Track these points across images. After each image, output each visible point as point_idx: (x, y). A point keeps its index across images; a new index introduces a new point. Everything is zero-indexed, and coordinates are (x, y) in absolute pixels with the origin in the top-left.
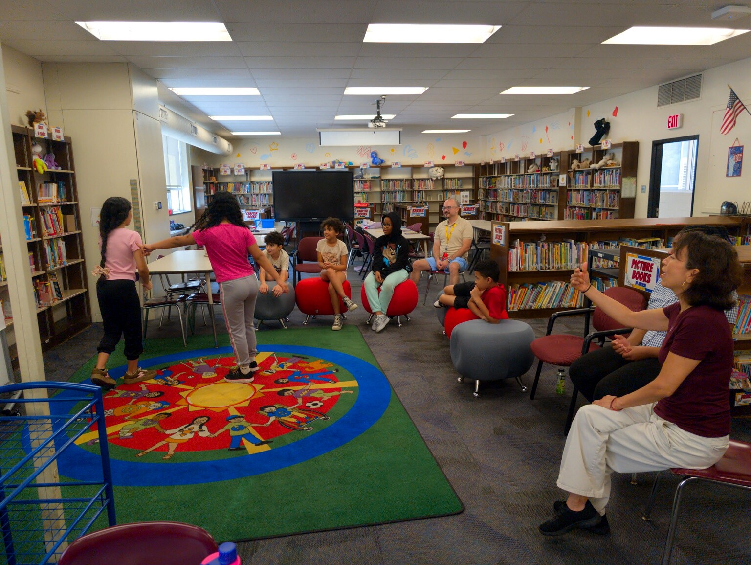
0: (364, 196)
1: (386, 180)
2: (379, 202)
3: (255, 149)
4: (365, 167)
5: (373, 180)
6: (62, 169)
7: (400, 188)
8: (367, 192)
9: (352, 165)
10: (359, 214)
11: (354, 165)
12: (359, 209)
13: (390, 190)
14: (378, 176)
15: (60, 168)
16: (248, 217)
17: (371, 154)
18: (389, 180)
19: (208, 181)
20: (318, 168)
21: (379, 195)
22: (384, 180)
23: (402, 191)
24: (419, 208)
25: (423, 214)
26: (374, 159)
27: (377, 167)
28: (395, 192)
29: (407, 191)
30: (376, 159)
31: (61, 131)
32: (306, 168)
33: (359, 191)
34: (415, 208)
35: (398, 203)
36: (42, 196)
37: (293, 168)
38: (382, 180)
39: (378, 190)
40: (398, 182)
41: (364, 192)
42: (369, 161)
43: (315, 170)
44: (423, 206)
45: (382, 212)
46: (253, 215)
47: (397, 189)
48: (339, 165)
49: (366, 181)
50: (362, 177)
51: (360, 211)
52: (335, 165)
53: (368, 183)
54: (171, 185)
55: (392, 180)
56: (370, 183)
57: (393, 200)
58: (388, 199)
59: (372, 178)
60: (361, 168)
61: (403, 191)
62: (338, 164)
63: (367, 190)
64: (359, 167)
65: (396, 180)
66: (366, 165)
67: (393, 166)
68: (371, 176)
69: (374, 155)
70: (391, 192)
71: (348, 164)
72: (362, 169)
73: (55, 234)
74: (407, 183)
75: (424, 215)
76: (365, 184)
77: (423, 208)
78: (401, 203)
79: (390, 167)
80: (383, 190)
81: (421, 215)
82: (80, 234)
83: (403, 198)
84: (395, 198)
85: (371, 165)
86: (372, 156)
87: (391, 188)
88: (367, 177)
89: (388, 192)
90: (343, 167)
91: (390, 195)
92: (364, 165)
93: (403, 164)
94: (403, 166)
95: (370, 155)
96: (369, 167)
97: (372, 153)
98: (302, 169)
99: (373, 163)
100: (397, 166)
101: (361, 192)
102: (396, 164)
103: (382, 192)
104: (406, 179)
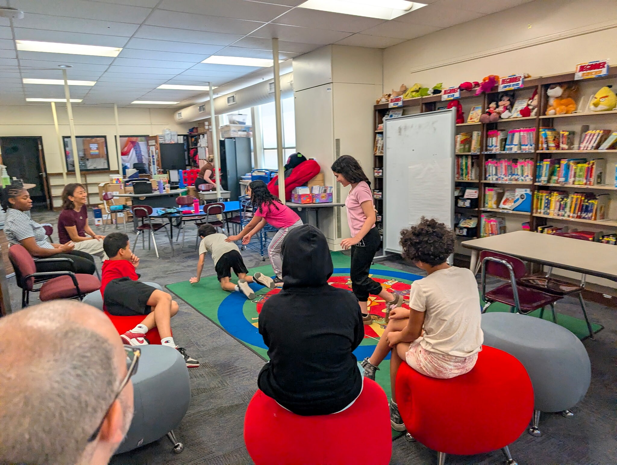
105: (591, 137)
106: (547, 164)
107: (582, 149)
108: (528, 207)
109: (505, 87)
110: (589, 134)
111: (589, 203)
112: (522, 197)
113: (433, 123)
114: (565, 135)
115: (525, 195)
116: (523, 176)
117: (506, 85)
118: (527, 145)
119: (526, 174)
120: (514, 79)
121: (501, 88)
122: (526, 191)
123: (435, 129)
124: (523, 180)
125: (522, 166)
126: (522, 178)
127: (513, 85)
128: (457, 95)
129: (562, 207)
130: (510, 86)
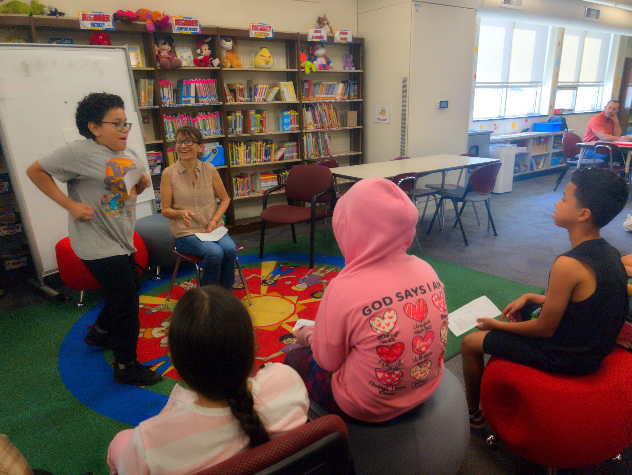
6: (356, 69)
15: (354, 68)
31: (349, 33)
36: (321, 94)
54: (510, 81)
73: (323, 127)
82: (362, 129)
105: (261, 91)
106: (240, 116)
107: (256, 101)
108: (222, 161)
109: (181, 29)
110: (260, 88)
111: (267, 147)
112: (214, 151)
113: (96, 63)
114: (240, 88)
115: (217, 149)
116: (205, 130)
117: (181, 26)
118: (206, 97)
119: (208, 128)
120: (189, 22)
121: (175, 30)
122: (215, 145)
123: (101, 72)
124: (206, 135)
125: (204, 120)
126: (205, 132)
127: (190, 29)
128: (109, 25)
129: (248, 155)
130: (186, 29)
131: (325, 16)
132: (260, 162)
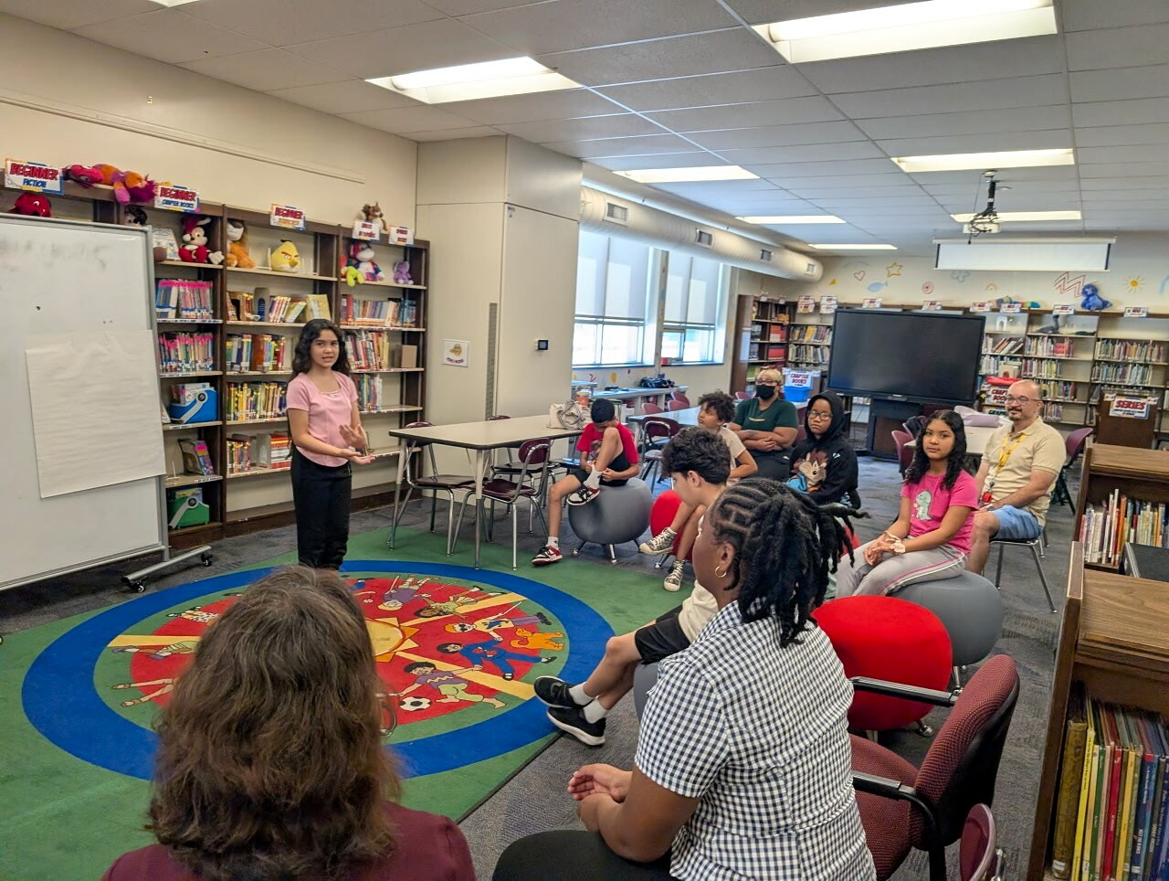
0: (1054, 366)
1: (1108, 340)
2: (1088, 381)
3: (862, 274)
4: (1064, 313)
5: (1078, 341)
7: (1137, 358)
8: (1060, 360)
9: (1039, 307)
10: (995, 398)
11: (1042, 308)
12: (997, 388)
13: (1115, 359)
14: (1092, 331)
15: (411, 282)
16: (794, 381)
17: (1084, 289)
18: (1114, 341)
19: (768, 321)
20: (966, 310)
21: (1090, 366)
22: (1103, 339)
23: (1141, 365)
24: (1133, 401)
25: (1141, 414)
26: (1087, 299)
27: (1092, 314)
28: (1126, 364)
29: (1155, 366)
30: (1091, 299)
31: (409, 232)
32: (944, 308)
33: (1045, 356)
34: (1123, 399)
35: (1127, 387)
36: (364, 317)
37: (920, 307)
38: (1098, 340)
39: (1089, 357)
40: (1135, 346)
41: (1054, 360)
42: (1074, 300)
43: (960, 313)
44: (1146, 397)
45: (1089, 401)
46: (800, 378)
47: (1130, 359)
48: (1009, 307)
49: (1062, 339)
50: (1055, 330)
51: (997, 392)
52: (1000, 306)
53: (1066, 344)
55: (1121, 341)
56: (1070, 344)
57: (1118, 380)
58: (1106, 376)
59: (1078, 333)
60: (1054, 313)
61: (1146, 365)
62: (1007, 305)
63: (1063, 356)
64: (1051, 312)
65: (1132, 342)
66: (1066, 309)
67: (1126, 315)
68: (1075, 330)
69: (1091, 291)
70: (1117, 365)
71: (1029, 305)
72: (1057, 317)
73: (367, 367)
74: (1156, 349)
75: (1143, 415)
76: (1058, 344)
77: (1142, 401)
78: (1138, 387)
79: (1122, 315)
80: (1097, 359)
81: (1137, 415)
82: (423, 373)
83: (1143, 377)
84: (1123, 376)
85: (1080, 309)
86: (1084, 292)
87: (1116, 356)
88: (1066, 331)
89: (1108, 363)
90: (1018, 310)
91: (1111, 369)
92: (1062, 309)
93: (1152, 311)
94: (1150, 315)
95: (1081, 291)
96: (1072, 312)
97: (1088, 286)
98: (937, 310)
99: (1084, 305)
100: (1136, 315)
101: (1049, 359)
102: (1136, 310)
103: (1095, 363)
104: (1155, 343)
105: (279, 306)
106: (248, 342)
107: (272, 321)
108: (212, 413)
109: (169, 203)
110: (276, 302)
112: (201, 397)
113: (97, 250)
114: (246, 298)
115: (206, 394)
116: (187, 362)
117: (168, 199)
118: (193, 310)
119: (192, 359)
120: (182, 194)
121: (159, 202)
122: (204, 387)
123: (104, 265)
124: (188, 370)
125: (186, 346)
126: (188, 366)
127: (182, 204)
128: (53, 185)
129: (253, 406)
130: (176, 204)
131: (377, 204)
132: (271, 417)
